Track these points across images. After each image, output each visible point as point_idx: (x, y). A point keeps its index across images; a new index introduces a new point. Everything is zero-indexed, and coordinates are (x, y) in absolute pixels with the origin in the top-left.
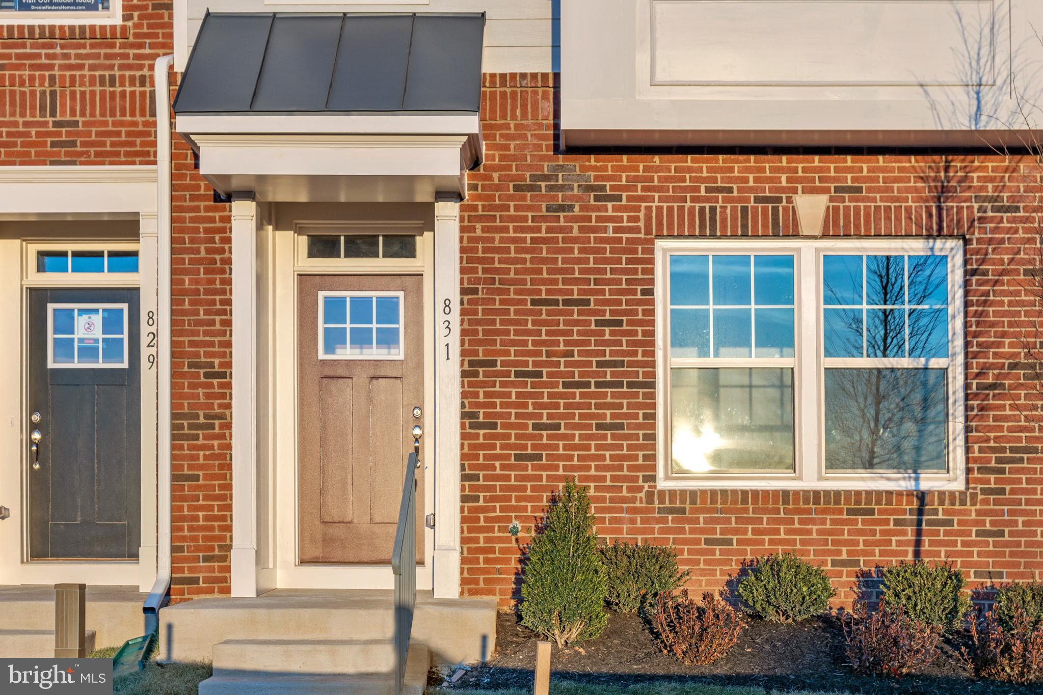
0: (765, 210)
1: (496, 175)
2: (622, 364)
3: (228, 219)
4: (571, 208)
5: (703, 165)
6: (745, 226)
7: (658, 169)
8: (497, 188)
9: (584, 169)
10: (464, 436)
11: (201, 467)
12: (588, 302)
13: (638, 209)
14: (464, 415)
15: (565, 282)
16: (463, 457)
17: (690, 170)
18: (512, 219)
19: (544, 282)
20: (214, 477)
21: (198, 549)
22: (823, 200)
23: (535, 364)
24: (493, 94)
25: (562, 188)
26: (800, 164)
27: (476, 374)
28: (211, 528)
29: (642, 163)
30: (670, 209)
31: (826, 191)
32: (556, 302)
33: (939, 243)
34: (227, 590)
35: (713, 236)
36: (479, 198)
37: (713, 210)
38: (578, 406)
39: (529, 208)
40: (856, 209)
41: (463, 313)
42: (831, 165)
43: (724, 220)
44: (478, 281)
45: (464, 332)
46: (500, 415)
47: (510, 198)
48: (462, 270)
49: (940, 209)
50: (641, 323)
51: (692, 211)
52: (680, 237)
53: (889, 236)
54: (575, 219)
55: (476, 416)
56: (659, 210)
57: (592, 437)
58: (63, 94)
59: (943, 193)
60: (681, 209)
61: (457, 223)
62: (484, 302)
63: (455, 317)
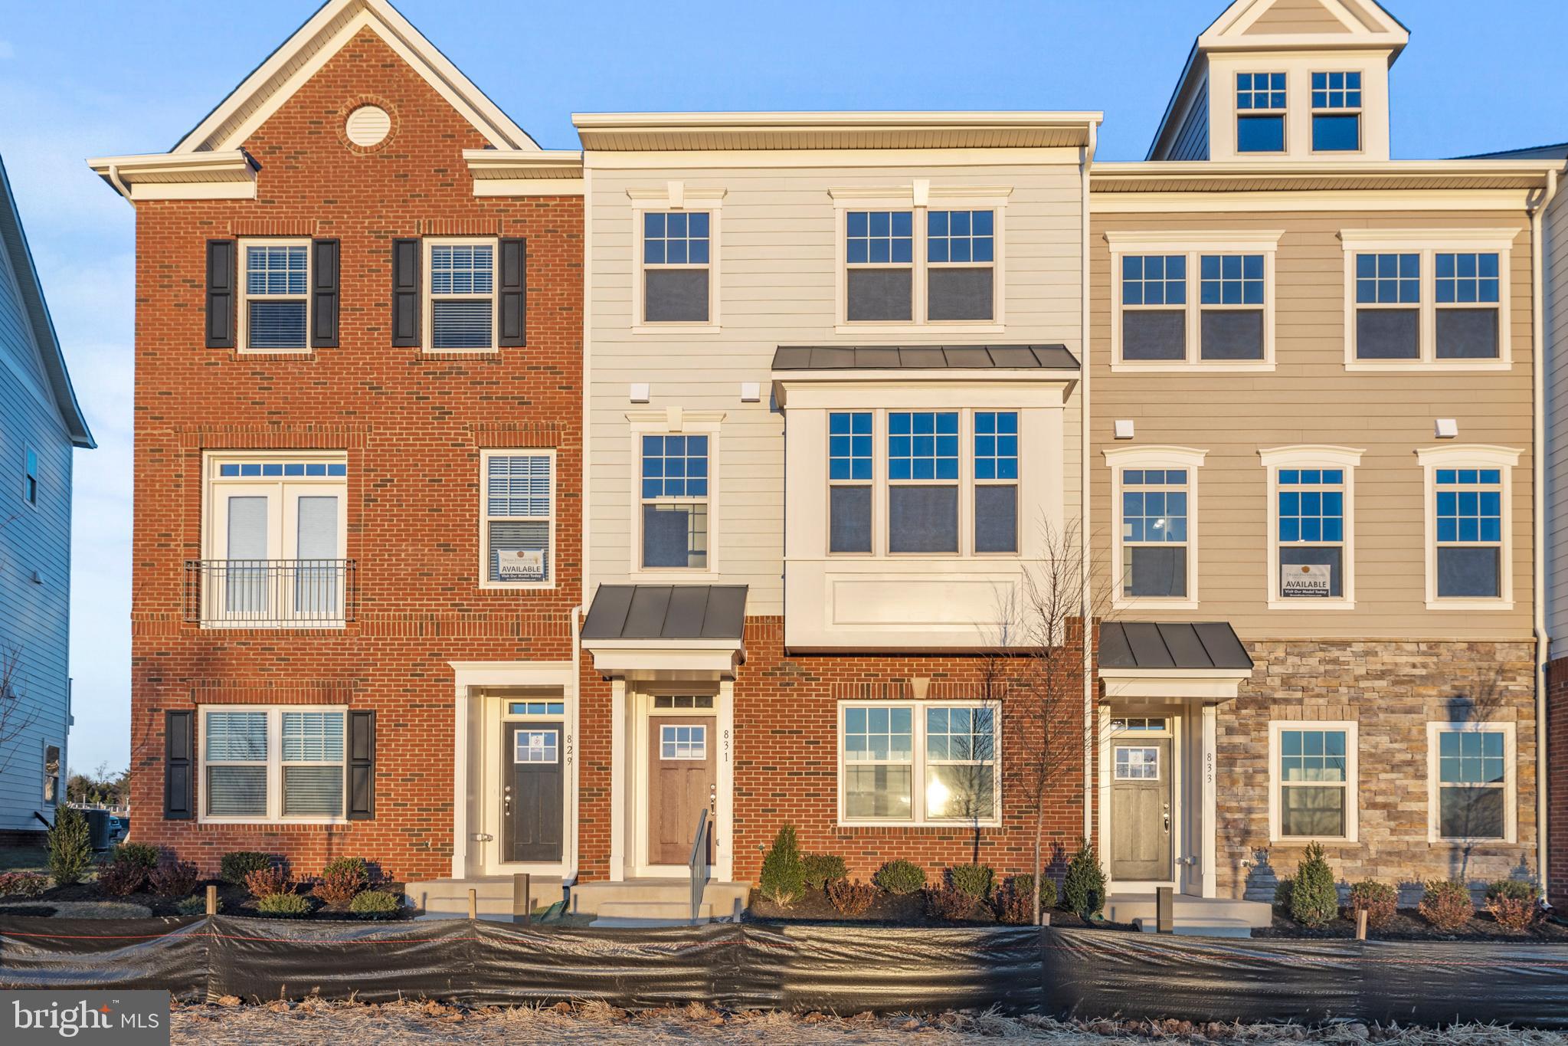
0: (896, 685)
1: (753, 668)
2: (819, 763)
3: (610, 690)
4: (793, 684)
5: (863, 663)
6: (885, 693)
7: (839, 665)
8: (754, 674)
9: (799, 664)
10: (735, 800)
11: (595, 815)
12: (801, 732)
13: (828, 685)
14: (735, 789)
15: (789, 721)
16: (735, 810)
17: (856, 665)
18: (761, 690)
19: (778, 722)
20: (602, 820)
21: (593, 857)
22: (927, 680)
23: (773, 763)
24: (752, 627)
25: (788, 674)
26: (914, 662)
27: (742, 768)
28: (600, 846)
29: (831, 661)
30: (845, 685)
31: (929, 676)
32: (785, 732)
33: (988, 702)
34: (608, 878)
35: (868, 698)
36: (744, 679)
37: (868, 685)
38: (796, 784)
39: (770, 684)
40: (945, 685)
41: (735, 737)
42: (932, 662)
43: (874, 691)
44: (743, 721)
45: (735, 747)
46: (754, 789)
47: (761, 679)
48: (735, 716)
49: (988, 685)
50: (829, 742)
51: (857, 686)
52: (851, 698)
53: (962, 698)
54: (795, 690)
55: (741, 789)
56: (840, 685)
57: (803, 800)
58: (523, 625)
59: (990, 677)
60: (851, 685)
61: (732, 692)
62: (746, 732)
63: (731, 740)
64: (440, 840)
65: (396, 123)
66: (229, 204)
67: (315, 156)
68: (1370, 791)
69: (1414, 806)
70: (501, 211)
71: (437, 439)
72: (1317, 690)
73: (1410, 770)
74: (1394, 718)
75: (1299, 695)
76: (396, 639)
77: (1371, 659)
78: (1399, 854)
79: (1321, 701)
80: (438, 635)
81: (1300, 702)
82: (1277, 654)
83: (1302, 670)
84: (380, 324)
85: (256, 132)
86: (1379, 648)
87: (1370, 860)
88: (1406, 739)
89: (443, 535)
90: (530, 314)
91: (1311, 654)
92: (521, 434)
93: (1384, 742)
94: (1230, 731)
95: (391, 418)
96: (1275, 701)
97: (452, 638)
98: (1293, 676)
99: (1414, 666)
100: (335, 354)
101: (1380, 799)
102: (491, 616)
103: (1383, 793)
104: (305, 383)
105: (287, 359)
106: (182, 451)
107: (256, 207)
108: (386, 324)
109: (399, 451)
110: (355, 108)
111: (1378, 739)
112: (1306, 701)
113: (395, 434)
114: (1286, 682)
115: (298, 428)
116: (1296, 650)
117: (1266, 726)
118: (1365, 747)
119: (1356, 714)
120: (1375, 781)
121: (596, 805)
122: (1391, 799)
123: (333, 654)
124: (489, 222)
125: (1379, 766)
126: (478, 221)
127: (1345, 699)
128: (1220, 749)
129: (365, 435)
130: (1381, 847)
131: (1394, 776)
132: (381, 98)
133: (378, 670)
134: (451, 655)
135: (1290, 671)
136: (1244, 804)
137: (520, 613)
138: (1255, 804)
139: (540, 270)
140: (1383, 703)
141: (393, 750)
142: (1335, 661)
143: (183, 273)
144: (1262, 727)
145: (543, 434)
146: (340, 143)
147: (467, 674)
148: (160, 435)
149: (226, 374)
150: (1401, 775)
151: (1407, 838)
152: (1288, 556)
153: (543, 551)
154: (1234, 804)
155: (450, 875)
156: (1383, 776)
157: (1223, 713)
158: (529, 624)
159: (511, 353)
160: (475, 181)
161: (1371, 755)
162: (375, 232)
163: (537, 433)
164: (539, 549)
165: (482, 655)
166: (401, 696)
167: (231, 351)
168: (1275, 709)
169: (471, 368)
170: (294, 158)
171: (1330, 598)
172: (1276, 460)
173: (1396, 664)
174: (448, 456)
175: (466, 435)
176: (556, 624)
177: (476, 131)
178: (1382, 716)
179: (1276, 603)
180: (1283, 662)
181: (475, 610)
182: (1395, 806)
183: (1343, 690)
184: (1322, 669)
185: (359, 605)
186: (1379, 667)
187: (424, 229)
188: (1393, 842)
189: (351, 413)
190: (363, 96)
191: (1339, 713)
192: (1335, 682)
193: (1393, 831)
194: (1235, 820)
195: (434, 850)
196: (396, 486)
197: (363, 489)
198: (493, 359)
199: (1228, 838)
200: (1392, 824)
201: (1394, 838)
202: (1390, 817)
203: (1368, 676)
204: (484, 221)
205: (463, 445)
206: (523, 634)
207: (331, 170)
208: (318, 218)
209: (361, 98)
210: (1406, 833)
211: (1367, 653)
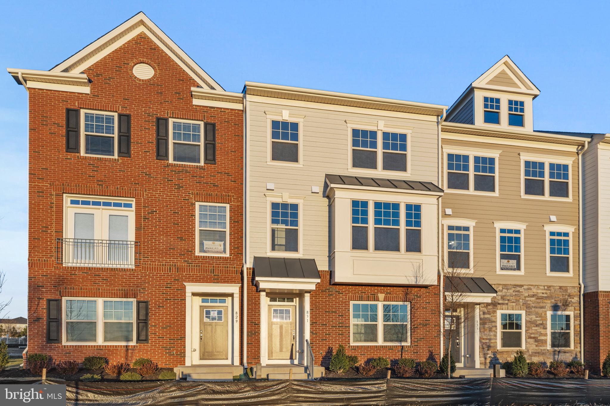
0: (372, 296)
2: (343, 323)
3: (259, 295)
4: (333, 295)
5: (360, 288)
6: (368, 299)
7: (351, 288)
8: (318, 291)
9: (335, 288)
10: (310, 336)
11: (253, 342)
12: (336, 312)
14: (310, 332)
15: (331, 308)
16: (310, 340)
17: (357, 289)
18: (321, 297)
19: (327, 308)
20: (256, 343)
21: (253, 357)
22: (384, 295)
23: (325, 323)
25: (331, 291)
26: (379, 288)
27: (313, 325)
28: (255, 353)
29: (347, 287)
30: (353, 296)
31: (384, 293)
32: (330, 312)
33: (405, 303)
35: (362, 300)
37: (362, 296)
38: (334, 331)
39: (324, 295)
40: (390, 297)
41: (310, 313)
42: (385, 289)
43: (364, 298)
44: (313, 308)
45: (310, 317)
46: (318, 332)
47: (320, 293)
48: (310, 306)
49: (406, 297)
50: (347, 316)
51: (358, 296)
52: (355, 300)
53: (396, 301)
54: (334, 297)
55: (313, 332)
56: (351, 296)
57: (337, 336)
58: (216, 270)
59: (407, 294)
60: (356, 296)
61: (309, 297)
62: (315, 311)
63: (309, 314)
64: (179, 351)
65: (157, 72)
66: (77, 94)
67: (118, 80)
68: (529, 333)
69: (543, 338)
70: (205, 112)
71: (177, 197)
72: (513, 301)
73: (542, 326)
74: (537, 310)
75: (507, 302)
76: (159, 273)
77: (529, 291)
78: (538, 353)
79: (514, 304)
80: (178, 272)
81: (507, 304)
82: (499, 289)
83: (508, 294)
84: (150, 150)
85: (90, 67)
86: (532, 287)
87: (529, 355)
88: (541, 317)
89: (180, 234)
90: (217, 152)
91: (510, 289)
92: (214, 197)
93: (534, 317)
94: (484, 313)
95: (155, 187)
96: (499, 304)
97: (184, 274)
98: (505, 296)
99: (543, 293)
100: (129, 160)
101: (532, 336)
102: (202, 266)
103: (534, 334)
104: (115, 170)
105: (106, 160)
106: (54, 193)
107: (90, 97)
108: (153, 150)
109: (160, 200)
110: (137, 64)
111: (532, 316)
112: (509, 304)
113: (157, 193)
114: (503, 298)
115: (112, 188)
116: (506, 287)
117: (496, 312)
118: (528, 319)
119: (525, 308)
120: (531, 330)
121: (253, 338)
122: (536, 336)
123: (129, 278)
124: (200, 115)
125: (532, 325)
126: (195, 115)
127: (521, 304)
128: (480, 319)
129: (143, 193)
130: (533, 351)
131: (537, 328)
132: (150, 61)
133: (150, 285)
134: (184, 280)
135: (504, 294)
136: (488, 337)
137: (214, 265)
138: (492, 337)
139: (222, 136)
140: (533, 305)
141: (157, 316)
142: (518, 291)
143: (53, 120)
144: (495, 312)
145: (224, 198)
146: (130, 76)
147: (191, 288)
148: (42, 186)
149: (76, 163)
150: (539, 328)
151: (541, 348)
152: (503, 257)
153: (223, 242)
154: (485, 337)
155: (185, 364)
156: (533, 328)
157: (482, 307)
158: (218, 270)
159: (209, 166)
160: (193, 99)
161: (530, 322)
162: (147, 114)
163: (221, 198)
164: (222, 241)
165: (198, 280)
166: (161, 295)
167: (78, 154)
168: (499, 306)
169: (192, 171)
170: (109, 80)
171: (516, 271)
172: (499, 225)
173: (537, 293)
174: (182, 203)
175: (190, 196)
176: (230, 270)
177: (193, 79)
178: (533, 309)
179: (499, 272)
180: (502, 291)
181: (194, 263)
182: (537, 338)
183: (521, 300)
184: (514, 294)
185: (141, 259)
186: (532, 293)
187: (170, 115)
188: (536, 349)
189: (137, 184)
190: (142, 59)
191: (520, 308)
192: (518, 298)
193: (537, 346)
194: (486, 342)
195: (176, 355)
196: (158, 214)
197: (142, 214)
198: (201, 168)
199: (483, 348)
200: (536, 343)
201: (537, 348)
202: (536, 341)
203: (529, 296)
204: (197, 115)
205: (189, 200)
206: (216, 273)
207: (126, 86)
208: (120, 105)
209: (140, 60)
210: (541, 346)
211: (528, 289)
